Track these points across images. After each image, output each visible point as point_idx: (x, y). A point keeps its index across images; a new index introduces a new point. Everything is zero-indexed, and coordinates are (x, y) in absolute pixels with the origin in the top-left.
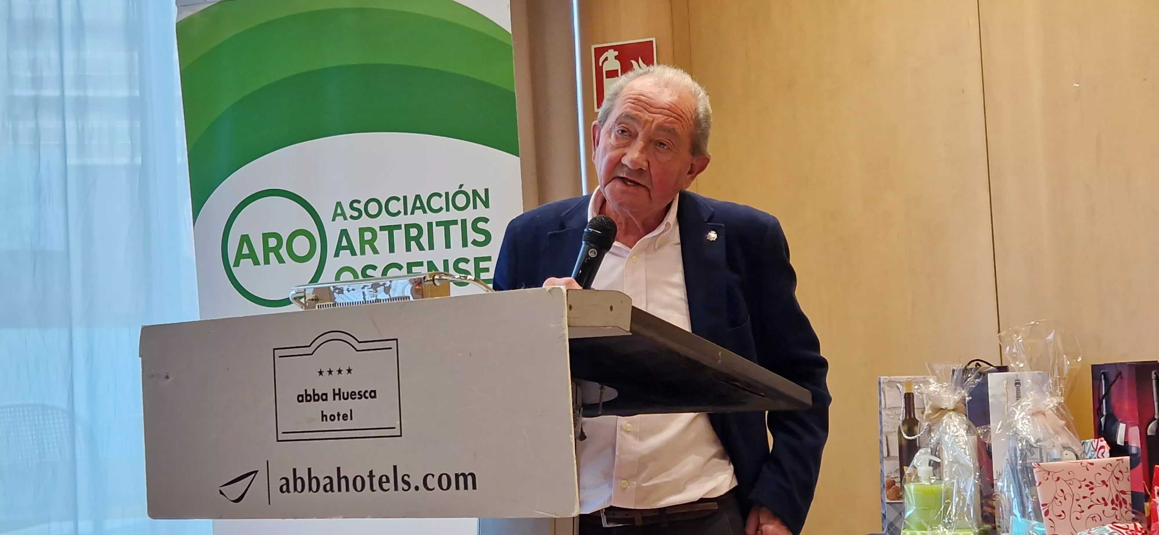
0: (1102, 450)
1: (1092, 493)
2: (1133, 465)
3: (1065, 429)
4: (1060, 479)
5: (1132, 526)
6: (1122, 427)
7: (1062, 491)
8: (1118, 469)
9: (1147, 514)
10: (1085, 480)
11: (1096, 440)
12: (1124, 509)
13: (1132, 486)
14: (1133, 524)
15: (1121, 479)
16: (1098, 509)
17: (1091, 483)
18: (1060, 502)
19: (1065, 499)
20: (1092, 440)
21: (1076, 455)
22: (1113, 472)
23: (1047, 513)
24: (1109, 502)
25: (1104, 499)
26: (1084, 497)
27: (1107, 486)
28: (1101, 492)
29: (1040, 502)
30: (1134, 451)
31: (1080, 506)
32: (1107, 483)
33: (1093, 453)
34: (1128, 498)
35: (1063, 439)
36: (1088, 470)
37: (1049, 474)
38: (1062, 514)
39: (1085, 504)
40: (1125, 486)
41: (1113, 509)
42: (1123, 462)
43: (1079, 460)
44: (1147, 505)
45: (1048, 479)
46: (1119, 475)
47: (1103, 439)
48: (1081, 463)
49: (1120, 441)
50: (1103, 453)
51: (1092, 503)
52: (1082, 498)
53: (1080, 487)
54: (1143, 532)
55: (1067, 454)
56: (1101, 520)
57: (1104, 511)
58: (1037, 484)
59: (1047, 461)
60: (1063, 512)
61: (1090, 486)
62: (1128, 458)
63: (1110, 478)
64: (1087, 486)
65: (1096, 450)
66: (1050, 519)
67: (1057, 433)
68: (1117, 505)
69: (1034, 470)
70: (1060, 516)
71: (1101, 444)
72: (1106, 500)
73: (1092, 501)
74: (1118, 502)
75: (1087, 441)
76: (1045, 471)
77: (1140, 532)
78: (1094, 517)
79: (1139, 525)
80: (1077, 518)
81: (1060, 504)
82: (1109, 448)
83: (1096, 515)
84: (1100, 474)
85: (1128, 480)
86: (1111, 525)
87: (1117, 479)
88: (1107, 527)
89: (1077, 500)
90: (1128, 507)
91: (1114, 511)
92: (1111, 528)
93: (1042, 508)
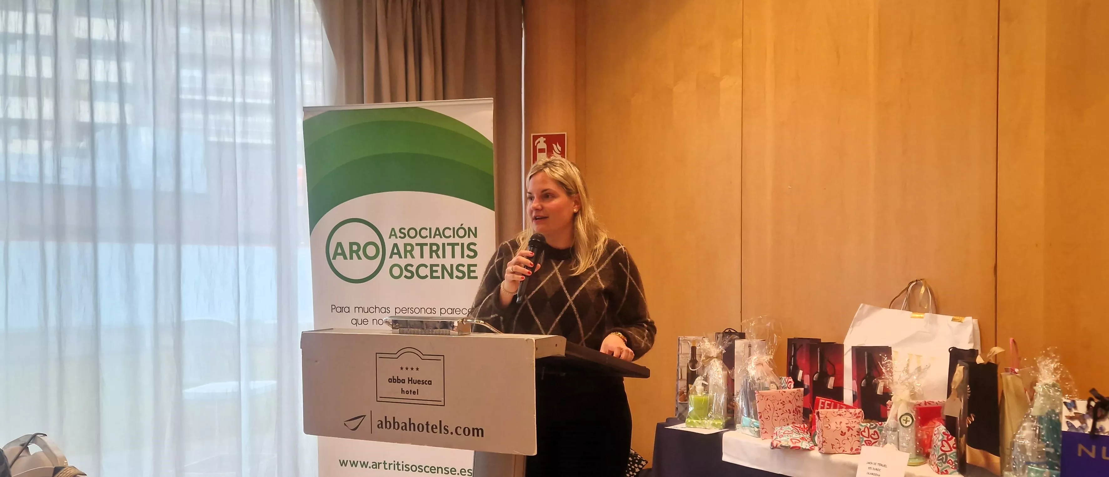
0: (790, 384)
1: (784, 407)
2: (806, 392)
3: (772, 373)
4: (769, 400)
5: (802, 426)
6: (801, 372)
7: (769, 405)
8: (797, 395)
9: (810, 421)
10: (781, 400)
11: (787, 378)
12: (799, 415)
13: (804, 403)
14: (803, 425)
15: (798, 400)
16: (786, 415)
17: (784, 402)
18: (768, 411)
19: (770, 410)
20: (785, 377)
21: (777, 387)
22: (795, 396)
23: (761, 417)
24: (792, 412)
25: (789, 410)
26: (780, 409)
27: (791, 403)
28: (788, 406)
29: (758, 411)
30: (806, 387)
31: (777, 413)
32: (792, 402)
33: (785, 384)
34: (801, 410)
35: (771, 378)
36: (782, 395)
37: (763, 397)
38: (769, 418)
39: (780, 412)
40: (800, 403)
41: (794, 415)
42: (800, 391)
43: (779, 389)
44: (810, 415)
45: (762, 399)
46: (797, 398)
47: (791, 377)
48: (779, 392)
49: (799, 379)
50: (790, 385)
51: (783, 412)
52: (778, 409)
53: (778, 404)
54: (808, 429)
55: (772, 386)
56: (787, 421)
57: (789, 416)
58: (757, 402)
59: (762, 390)
60: (769, 416)
61: (783, 403)
62: (803, 389)
63: (793, 399)
64: (781, 403)
65: (787, 383)
66: (762, 420)
67: (768, 375)
68: (795, 414)
69: (756, 395)
70: (767, 418)
71: (789, 380)
72: (790, 410)
73: (783, 411)
74: (796, 411)
75: (783, 377)
76: (761, 395)
77: (806, 429)
78: (784, 419)
79: (806, 426)
80: (775, 420)
81: (767, 412)
82: (794, 383)
83: (785, 419)
84: (788, 397)
85: (802, 400)
86: (792, 425)
87: (797, 400)
88: (790, 427)
89: (776, 410)
90: (801, 414)
91: (794, 417)
92: (792, 427)
93: (758, 414)
